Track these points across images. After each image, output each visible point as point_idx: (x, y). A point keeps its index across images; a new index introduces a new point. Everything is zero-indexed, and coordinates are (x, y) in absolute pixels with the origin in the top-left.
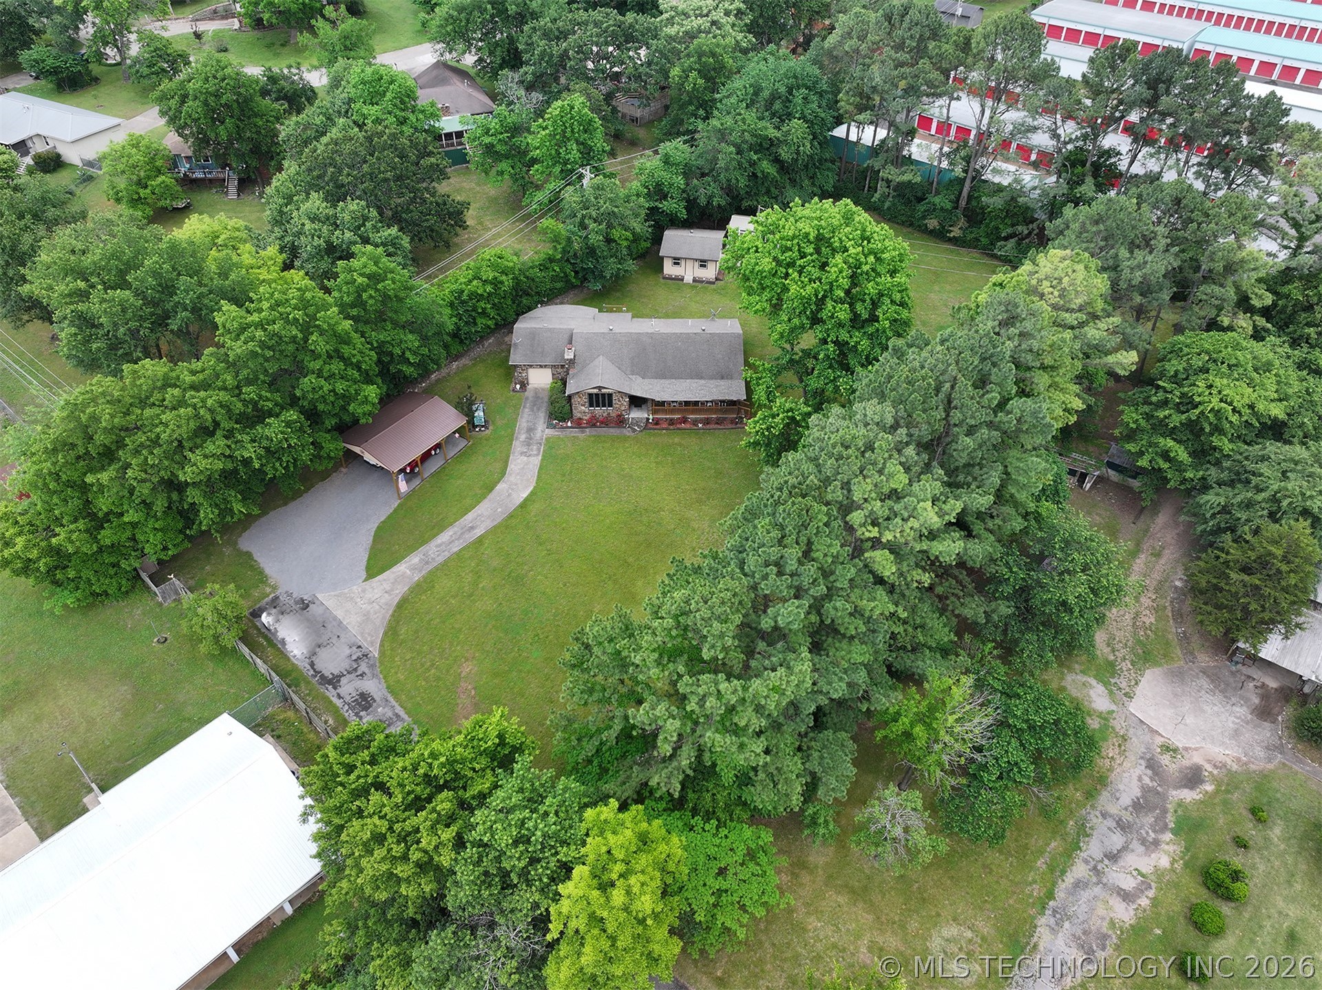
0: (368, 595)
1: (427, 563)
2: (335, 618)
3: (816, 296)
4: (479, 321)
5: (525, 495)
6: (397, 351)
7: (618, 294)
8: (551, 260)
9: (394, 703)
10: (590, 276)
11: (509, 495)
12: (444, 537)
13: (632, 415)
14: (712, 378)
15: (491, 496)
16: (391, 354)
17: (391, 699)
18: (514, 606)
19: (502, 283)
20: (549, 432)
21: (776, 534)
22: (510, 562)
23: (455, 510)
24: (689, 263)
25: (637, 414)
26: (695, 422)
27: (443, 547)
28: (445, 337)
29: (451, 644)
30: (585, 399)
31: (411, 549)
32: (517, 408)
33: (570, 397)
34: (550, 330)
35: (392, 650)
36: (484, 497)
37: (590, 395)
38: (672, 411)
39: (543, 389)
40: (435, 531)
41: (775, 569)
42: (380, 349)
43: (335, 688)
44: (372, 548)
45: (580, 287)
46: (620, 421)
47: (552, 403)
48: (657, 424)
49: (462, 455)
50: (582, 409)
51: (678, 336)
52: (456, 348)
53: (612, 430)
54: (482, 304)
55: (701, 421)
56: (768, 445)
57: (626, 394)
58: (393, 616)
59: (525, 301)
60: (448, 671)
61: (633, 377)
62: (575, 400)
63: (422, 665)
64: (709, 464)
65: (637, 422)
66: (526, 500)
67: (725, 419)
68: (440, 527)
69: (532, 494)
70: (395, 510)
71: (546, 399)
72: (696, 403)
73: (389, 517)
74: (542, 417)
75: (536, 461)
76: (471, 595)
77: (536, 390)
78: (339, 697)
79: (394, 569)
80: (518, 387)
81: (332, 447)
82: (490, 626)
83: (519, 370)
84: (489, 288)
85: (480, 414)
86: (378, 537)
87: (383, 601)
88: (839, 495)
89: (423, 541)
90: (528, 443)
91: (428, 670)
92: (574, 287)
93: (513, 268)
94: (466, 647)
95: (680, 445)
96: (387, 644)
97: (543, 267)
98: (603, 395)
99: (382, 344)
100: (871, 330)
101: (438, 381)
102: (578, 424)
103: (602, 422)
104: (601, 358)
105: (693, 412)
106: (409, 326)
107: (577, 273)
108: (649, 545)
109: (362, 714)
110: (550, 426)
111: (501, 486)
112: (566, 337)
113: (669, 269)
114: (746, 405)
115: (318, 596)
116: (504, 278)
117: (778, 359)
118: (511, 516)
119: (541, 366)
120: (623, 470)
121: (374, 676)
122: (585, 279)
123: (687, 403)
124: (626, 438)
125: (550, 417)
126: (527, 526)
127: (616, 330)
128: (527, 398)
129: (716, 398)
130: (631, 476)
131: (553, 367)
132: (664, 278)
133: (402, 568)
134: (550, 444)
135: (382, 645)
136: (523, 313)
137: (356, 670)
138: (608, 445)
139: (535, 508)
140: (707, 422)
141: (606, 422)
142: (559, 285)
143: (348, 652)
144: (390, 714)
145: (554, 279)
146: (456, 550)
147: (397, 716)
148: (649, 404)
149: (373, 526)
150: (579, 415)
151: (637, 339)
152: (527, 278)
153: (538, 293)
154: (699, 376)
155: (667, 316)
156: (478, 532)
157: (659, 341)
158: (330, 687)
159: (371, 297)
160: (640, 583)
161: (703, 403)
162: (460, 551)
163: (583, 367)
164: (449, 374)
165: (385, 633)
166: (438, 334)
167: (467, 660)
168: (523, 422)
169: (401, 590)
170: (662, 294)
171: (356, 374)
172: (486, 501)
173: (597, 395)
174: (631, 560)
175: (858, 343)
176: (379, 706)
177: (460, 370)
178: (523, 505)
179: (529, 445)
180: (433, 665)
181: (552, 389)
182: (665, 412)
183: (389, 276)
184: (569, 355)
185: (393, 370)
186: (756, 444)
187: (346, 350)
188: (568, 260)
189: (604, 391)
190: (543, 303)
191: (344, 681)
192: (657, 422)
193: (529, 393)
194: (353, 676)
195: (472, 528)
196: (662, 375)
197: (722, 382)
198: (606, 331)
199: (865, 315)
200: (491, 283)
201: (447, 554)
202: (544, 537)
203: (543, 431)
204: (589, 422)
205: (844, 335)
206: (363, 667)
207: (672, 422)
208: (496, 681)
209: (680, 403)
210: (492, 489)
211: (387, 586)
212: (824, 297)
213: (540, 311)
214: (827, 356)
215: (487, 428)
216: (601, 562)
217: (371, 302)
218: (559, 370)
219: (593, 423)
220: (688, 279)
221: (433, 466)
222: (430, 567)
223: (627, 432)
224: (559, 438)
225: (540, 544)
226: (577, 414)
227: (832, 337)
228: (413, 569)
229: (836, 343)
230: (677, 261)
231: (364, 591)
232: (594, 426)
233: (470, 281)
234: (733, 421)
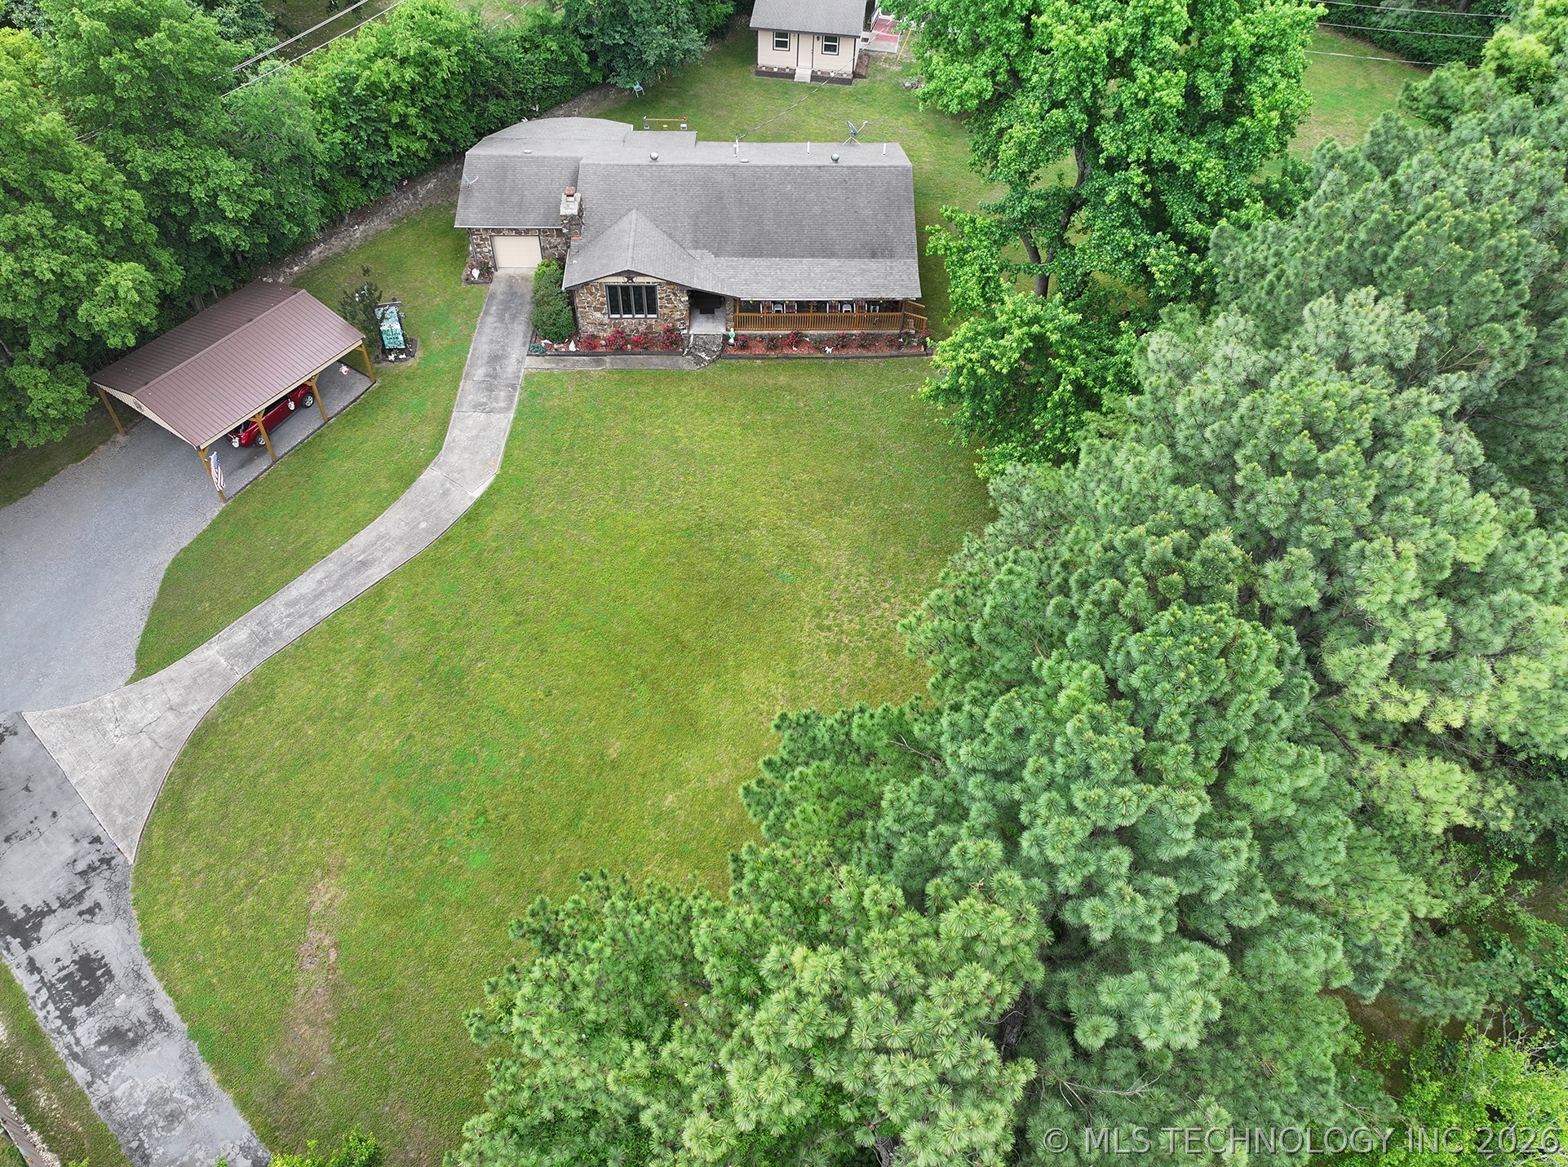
0: (134, 715)
1: (264, 642)
2: (54, 769)
3: (1110, 54)
4: (394, 141)
5: (477, 493)
6: (199, 192)
7: (673, 102)
8: (544, 29)
9: (154, 982)
10: (619, 64)
11: (446, 493)
12: (305, 585)
13: (694, 330)
14: (852, 255)
15: (410, 494)
16: (187, 199)
17: (148, 972)
18: (439, 741)
19: (437, 62)
20: (533, 363)
21: (1124, 737)
22: (437, 640)
23: (332, 525)
24: (806, 43)
25: (706, 328)
26: (819, 344)
27: (301, 607)
28: (320, 170)
29: (296, 836)
30: (602, 297)
31: (235, 610)
32: (471, 317)
33: (571, 293)
34: (535, 160)
35: (168, 846)
36: (393, 497)
37: (612, 289)
38: (773, 323)
39: (525, 279)
40: (289, 570)
41: (1125, 856)
42: (159, 188)
43: (26, 945)
44: (156, 608)
45: (604, 86)
46: (673, 342)
47: (538, 303)
48: (744, 347)
49: (360, 408)
50: (595, 318)
51: (787, 172)
52: (351, 195)
53: (655, 359)
54: (398, 107)
55: (830, 341)
56: (977, 393)
57: (682, 287)
58: (178, 764)
59: (493, 107)
60: (283, 900)
61: (697, 253)
62: (582, 299)
63: (229, 885)
64: (844, 429)
65: (704, 343)
66: (479, 503)
67: (876, 337)
68: (299, 561)
69: (491, 491)
70: (214, 525)
71: (528, 298)
72: (820, 305)
73: (199, 540)
74: (520, 331)
75: (504, 422)
76: (349, 717)
77: (511, 281)
78: (33, 967)
79: (195, 656)
80: (476, 273)
81: (49, 397)
82: (383, 790)
83: (476, 239)
84: (410, 73)
85: (391, 327)
86: (171, 584)
87: (162, 729)
88: (1308, 589)
89: (264, 594)
90: (490, 385)
91: (241, 897)
92: (592, 87)
93: (460, 35)
94: (328, 842)
95: (790, 389)
96: (157, 833)
97: (529, 43)
98: (638, 288)
99: (161, 178)
100: (1231, 134)
101: (325, 262)
102: (590, 347)
103: (636, 343)
104: (634, 214)
105: (816, 324)
106: (227, 144)
107: (593, 57)
108: (726, 603)
109: (79, 1012)
110: (535, 351)
111: (430, 475)
112: (567, 173)
113: (768, 55)
114: (916, 310)
115: (30, 717)
116: (441, 53)
117: (1001, 209)
118: (445, 539)
119: (518, 232)
120: (676, 441)
121: (118, 912)
122: (609, 69)
123: (803, 306)
124: (682, 377)
125: (535, 335)
126: (478, 561)
127: (664, 160)
128: (492, 296)
129: (860, 295)
130: (692, 453)
131: (542, 233)
132: (759, 73)
133: (211, 653)
134: (534, 388)
135: (146, 835)
136: (491, 132)
137: (79, 897)
138: (645, 389)
139: (495, 522)
140: (842, 343)
141: (644, 344)
142: (559, 80)
143: (69, 851)
144: (141, 1012)
145: (550, 66)
146: (325, 612)
147: (157, 1016)
148: (729, 306)
149: (164, 558)
150: (591, 329)
151: (705, 177)
152: (496, 60)
153: (520, 95)
154: (827, 251)
155: (763, 139)
156: (377, 573)
157: (749, 181)
158: (15, 943)
159: (121, 68)
160: (706, 690)
161: (833, 306)
162: (337, 614)
163: (599, 234)
164: (346, 249)
165: (158, 806)
166: (295, 159)
167: (327, 872)
168: (482, 343)
169: (203, 703)
170: (756, 103)
171: (88, 240)
172: (398, 505)
173: (625, 289)
174: (688, 636)
175: (1198, 166)
176: (119, 990)
177: (368, 242)
178: (472, 515)
179: (490, 389)
180: (250, 885)
181: (540, 276)
182: (762, 323)
183: (164, 23)
184: (569, 208)
185: (196, 232)
186: (954, 391)
187: (58, 183)
188: (576, 30)
189: (638, 280)
190: (531, 115)
191: (49, 924)
192: (744, 343)
193: (497, 286)
194: (74, 910)
195: (364, 564)
196: (755, 248)
197: (873, 265)
198: (646, 161)
199: (1215, 101)
200: (418, 65)
201: (307, 623)
202: (512, 583)
203: (520, 361)
204: (610, 342)
205: (1164, 149)
206: (98, 892)
207: (773, 343)
208: (386, 927)
209: (790, 306)
210: (413, 479)
211: (174, 695)
212: (1130, 54)
213: (524, 128)
214: (1125, 198)
215: (410, 355)
216: (626, 641)
217: (121, 78)
218: (555, 240)
219: (620, 344)
220: (803, 74)
221: (297, 431)
222: (269, 651)
223: (685, 363)
224: (550, 374)
225: (503, 600)
226: (587, 328)
227: (1138, 152)
228: (233, 655)
229: (1148, 166)
230: (782, 39)
231: (125, 705)
232: (621, 350)
233: (370, 59)
234: (892, 342)
